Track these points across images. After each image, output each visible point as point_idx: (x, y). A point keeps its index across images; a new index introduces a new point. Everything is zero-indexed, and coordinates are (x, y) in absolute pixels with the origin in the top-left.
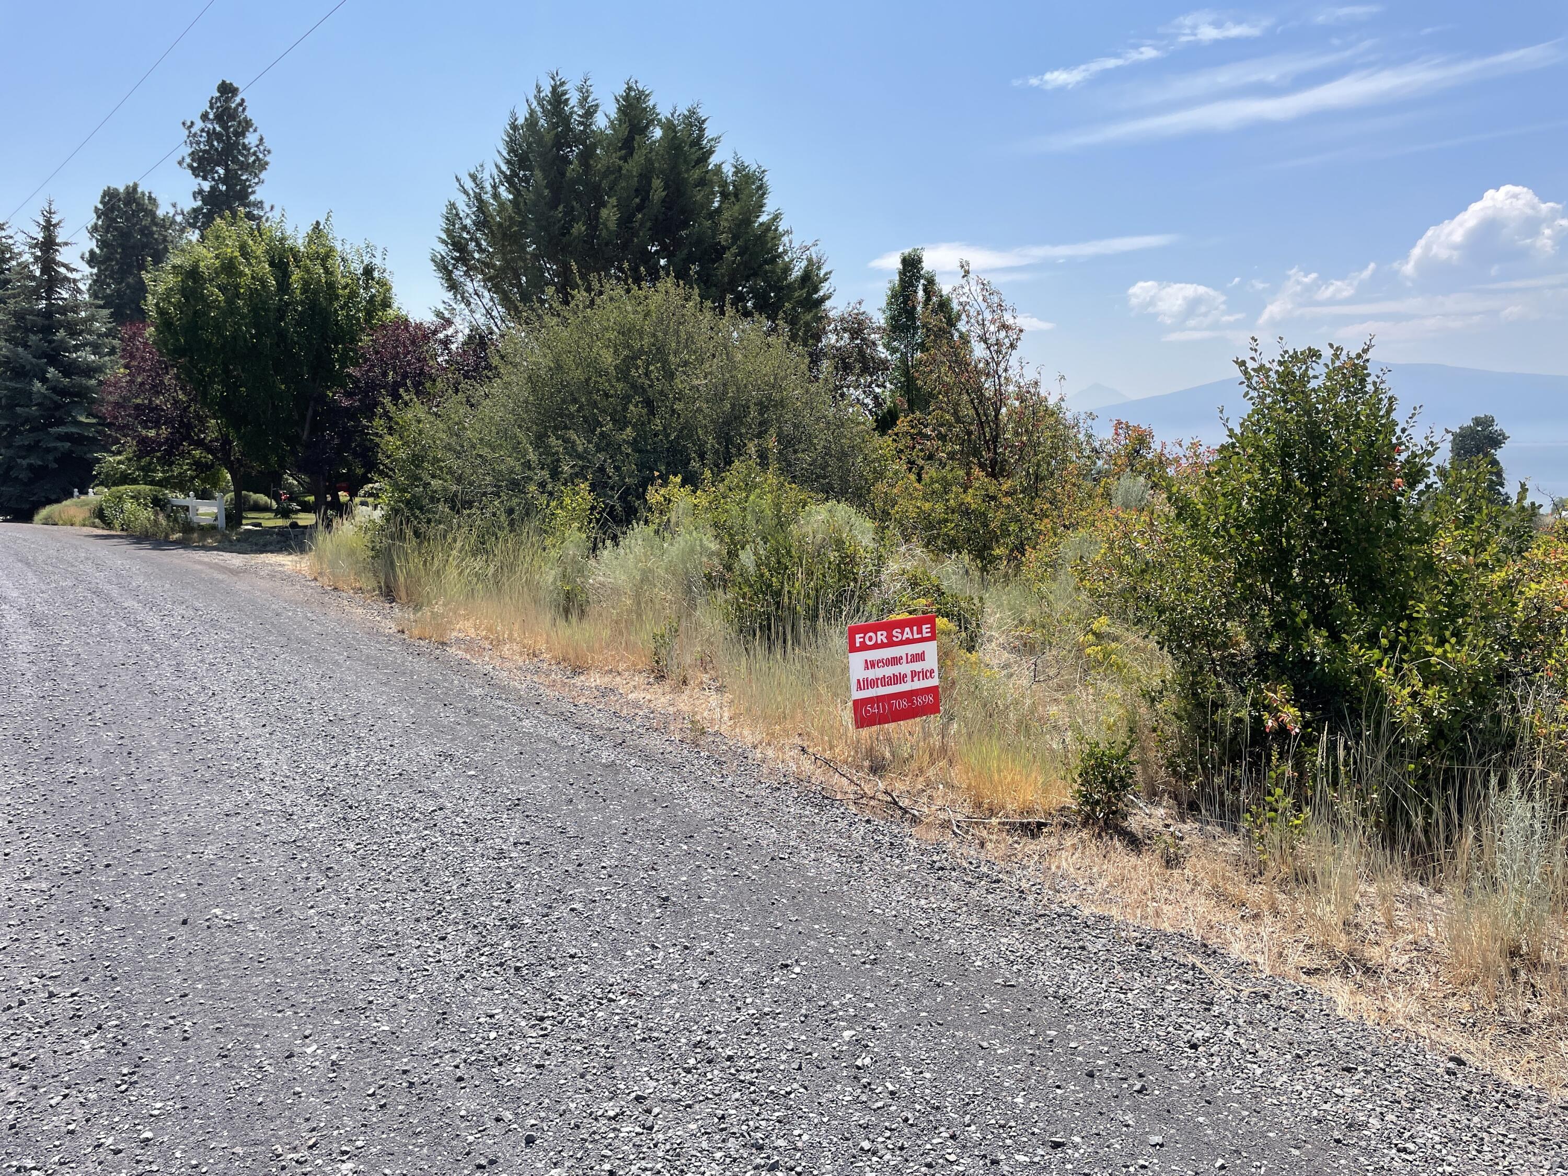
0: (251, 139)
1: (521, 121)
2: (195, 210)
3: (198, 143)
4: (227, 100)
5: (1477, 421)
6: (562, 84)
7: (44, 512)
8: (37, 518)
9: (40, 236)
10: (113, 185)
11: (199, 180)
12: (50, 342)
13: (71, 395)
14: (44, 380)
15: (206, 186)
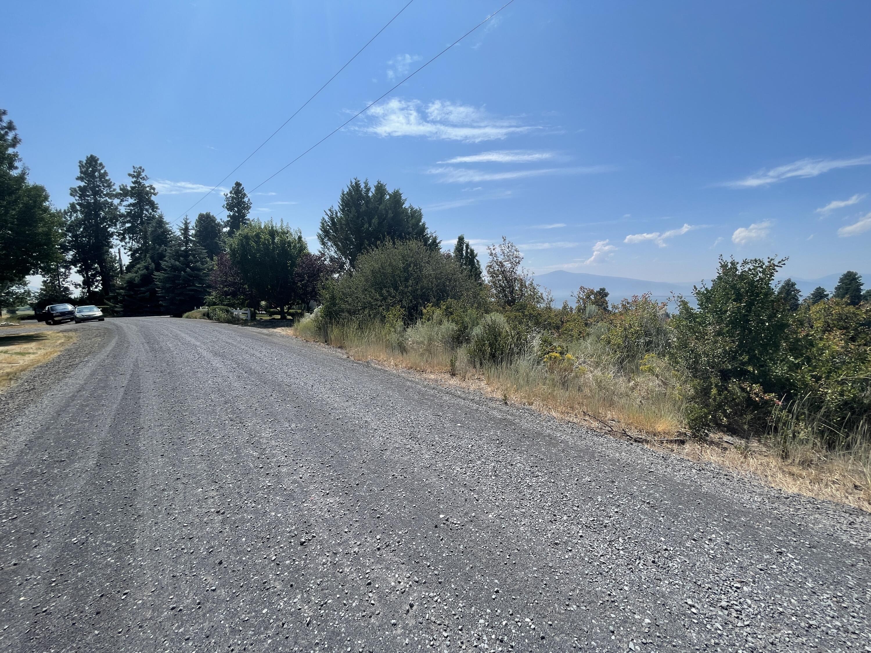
0: (246, 200)
1: (345, 193)
2: (228, 221)
3: (229, 201)
4: (238, 188)
5: (601, 289)
6: (359, 181)
7: (187, 314)
8: (183, 316)
9: (183, 227)
10: (202, 213)
11: (229, 212)
12: (187, 260)
13: (194, 277)
14: (185, 272)
15: (232, 214)
